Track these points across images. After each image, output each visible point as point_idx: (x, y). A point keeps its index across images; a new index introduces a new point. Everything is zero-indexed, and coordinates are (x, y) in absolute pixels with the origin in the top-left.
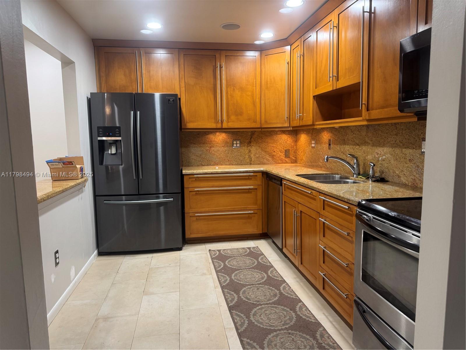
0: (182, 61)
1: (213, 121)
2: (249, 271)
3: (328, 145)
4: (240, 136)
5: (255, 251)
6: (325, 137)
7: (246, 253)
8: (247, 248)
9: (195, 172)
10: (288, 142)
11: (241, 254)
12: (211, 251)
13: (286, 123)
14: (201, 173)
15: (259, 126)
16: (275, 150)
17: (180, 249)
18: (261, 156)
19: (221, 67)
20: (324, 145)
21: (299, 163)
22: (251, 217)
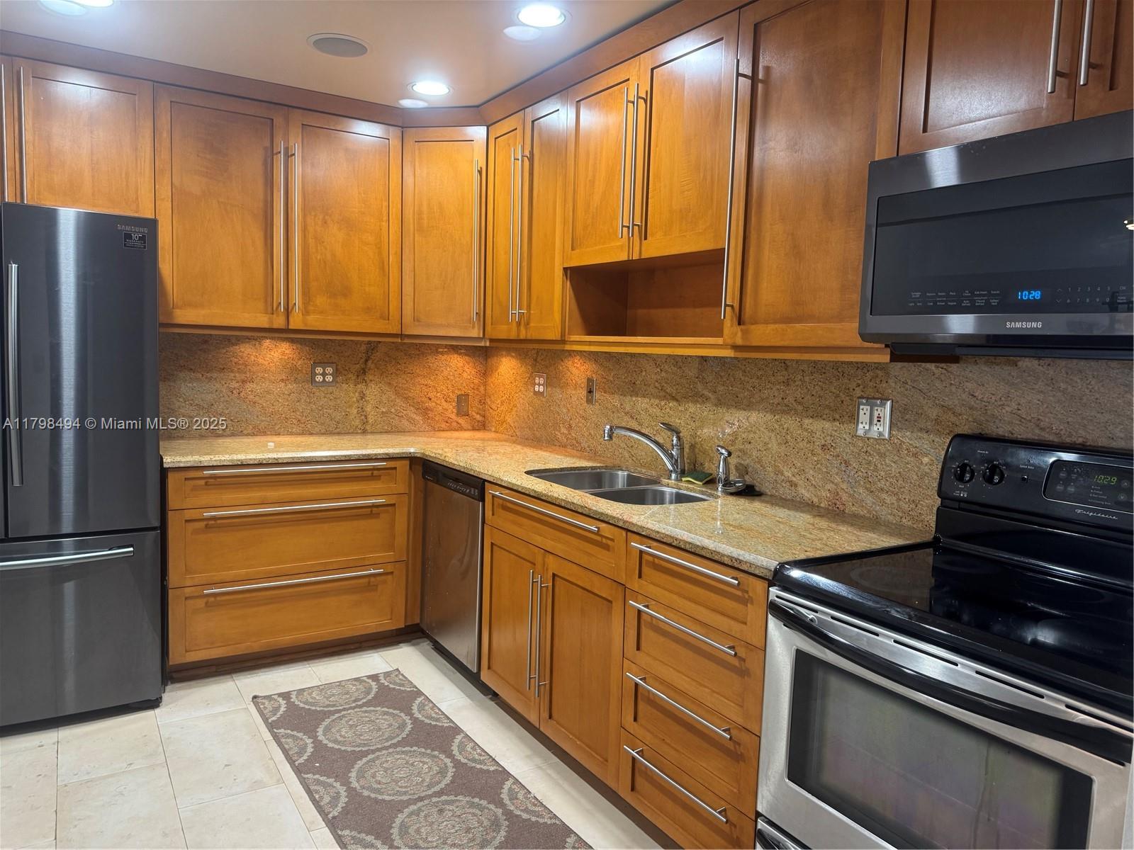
0: (164, 120)
1: (261, 305)
2: (398, 753)
3: (584, 392)
4: (334, 354)
5: (395, 683)
6: (574, 371)
7: (368, 694)
8: (369, 677)
9: (206, 459)
10: (465, 375)
11: (355, 701)
12: (259, 700)
13: (473, 327)
14: (226, 464)
15: (396, 330)
16: (430, 395)
17: (153, 704)
18: (393, 410)
19: (289, 155)
20: (574, 392)
21: (493, 429)
22: (377, 586)
